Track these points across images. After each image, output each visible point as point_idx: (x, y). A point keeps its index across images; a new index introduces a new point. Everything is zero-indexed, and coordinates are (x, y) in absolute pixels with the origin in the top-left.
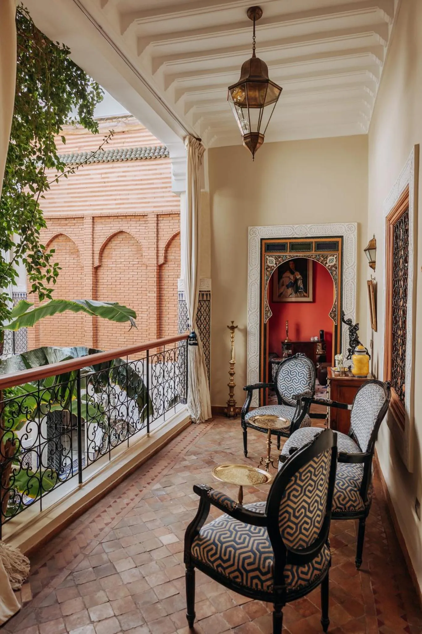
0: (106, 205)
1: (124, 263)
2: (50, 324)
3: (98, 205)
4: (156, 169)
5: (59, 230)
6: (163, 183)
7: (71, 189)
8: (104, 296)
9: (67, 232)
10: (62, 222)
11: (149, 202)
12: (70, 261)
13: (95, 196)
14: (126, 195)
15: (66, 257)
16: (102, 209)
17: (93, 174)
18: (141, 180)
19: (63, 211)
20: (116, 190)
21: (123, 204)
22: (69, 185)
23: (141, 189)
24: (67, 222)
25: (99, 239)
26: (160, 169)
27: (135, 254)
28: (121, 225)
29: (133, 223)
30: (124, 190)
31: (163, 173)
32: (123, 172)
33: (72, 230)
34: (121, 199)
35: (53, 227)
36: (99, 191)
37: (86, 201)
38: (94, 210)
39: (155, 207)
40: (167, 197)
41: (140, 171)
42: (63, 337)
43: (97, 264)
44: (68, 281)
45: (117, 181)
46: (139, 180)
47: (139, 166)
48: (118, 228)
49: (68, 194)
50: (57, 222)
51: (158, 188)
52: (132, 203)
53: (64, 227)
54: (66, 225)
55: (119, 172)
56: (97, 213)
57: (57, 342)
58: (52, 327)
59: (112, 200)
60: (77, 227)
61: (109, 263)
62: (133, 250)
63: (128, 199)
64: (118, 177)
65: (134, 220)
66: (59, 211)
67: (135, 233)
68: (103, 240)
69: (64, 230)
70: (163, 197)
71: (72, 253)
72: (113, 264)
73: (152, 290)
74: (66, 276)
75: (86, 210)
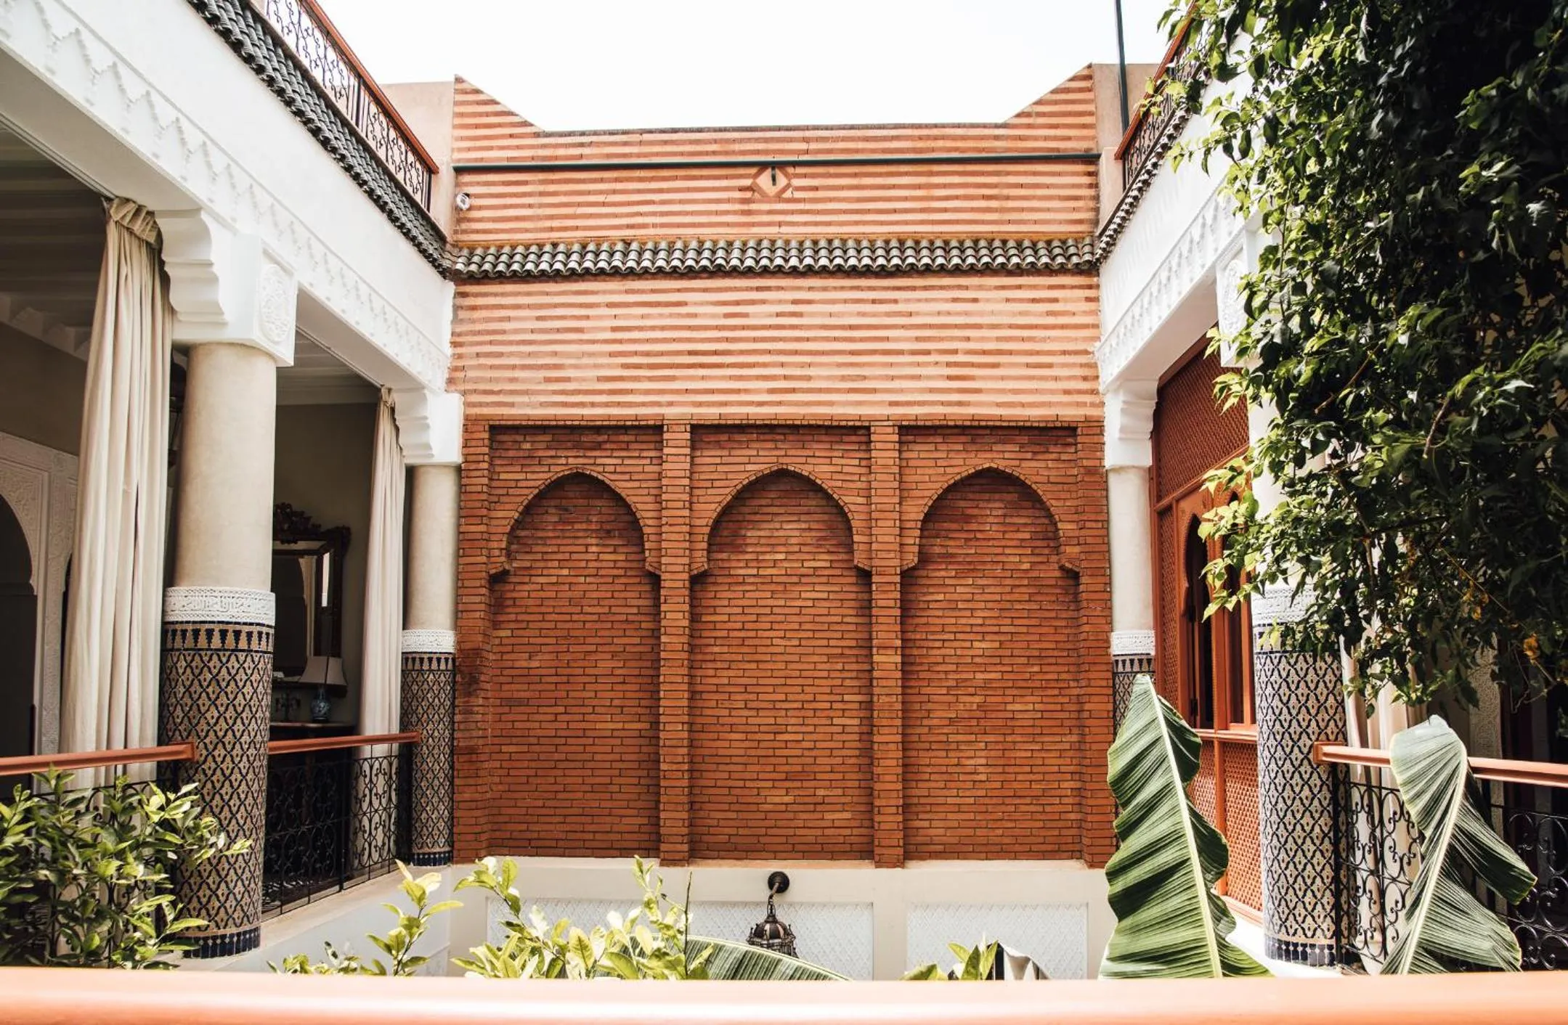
0: (738, 391)
1: (786, 564)
2: (528, 756)
3: (712, 391)
4: (896, 301)
5: (571, 461)
6: (918, 339)
7: (620, 341)
8: (719, 665)
9: (601, 469)
10: (584, 439)
11: (874, 391)
12: (602, 557)
13: (702, 366)
14: (802, 365)
15: (587, 546)
16: (725, 404)
17: (696, 304)
18: (851, 327)
19: (593, 405)
20: (769, 352)
21: (793, 391)
22: (614, 329)
23: (852, 353)
24: (600, 439)
25: (710, 491)
26: (908, 301)
27: (821, 538)
28: (783, 453)
29: (819, 449)
30: (796, 353)
31: (918, 314)
32: (795, 302)
33: (619, 461)
34: (786, 377)
35: (552, 453)
36: (715, 353)
37: (673, 378)
38: (700, 404)
39: (892, 404)
40: (929, 378)
41: (845, 301)
42: (571, 796)
43: (701, 563)
44: (595, 617)
45: (770, 327)
46: (843, 327)
47: (842, 288)
48: (775, 459)
49: (611, 355)
50: (567, 438)
51: (900, 352)
52: (820, 391)
53: (589, 454)
54: (598, 446)
55: (780, 302)
56: (710, 413)
57: (551, 812)
58: (533, 765)
59: (758, 378)
60: (636, 454)
61: (734, 564)
62: (814, 526)
63: (809, 378)
64: (778, 315)
65: (824, 438)
66: (582, 405)
67: (828, 476)
68: (723, 494)
69: (592, 461)
70: (918, 377)
71: (608, 532)
72: (747, 567)
73: (888, 643)
74: (585, 602)
75: (671, 404)
